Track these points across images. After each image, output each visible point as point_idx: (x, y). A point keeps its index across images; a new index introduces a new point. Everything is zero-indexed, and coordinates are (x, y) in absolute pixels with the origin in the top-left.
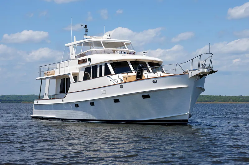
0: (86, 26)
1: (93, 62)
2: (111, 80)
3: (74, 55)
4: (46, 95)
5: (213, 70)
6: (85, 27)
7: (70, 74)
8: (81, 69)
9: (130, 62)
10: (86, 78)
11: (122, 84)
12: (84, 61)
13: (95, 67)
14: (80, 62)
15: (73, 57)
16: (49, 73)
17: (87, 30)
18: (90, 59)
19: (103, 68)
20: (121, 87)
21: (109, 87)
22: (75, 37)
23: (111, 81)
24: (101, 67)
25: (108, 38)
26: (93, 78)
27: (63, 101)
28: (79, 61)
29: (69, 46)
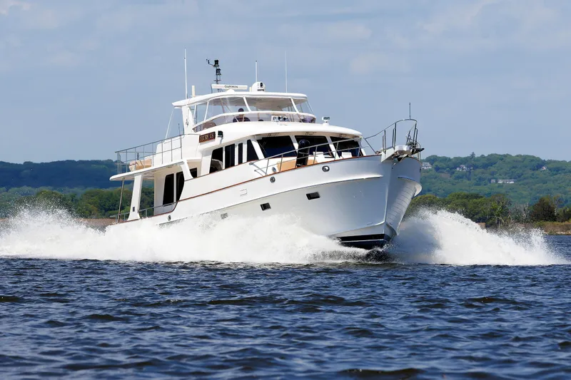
0: (217, 62)
1: (227, 140)
2: (256, 169)
3: (192, 125)
4: (134, 210)
5: (418, 147)
6: (215, 66)
7: (182, 163)
8: (204, 153)
9: (295, 136)
10: (214, 168)
11: (274, 176)
12: (211, 136)
13: (230, 149)
14: (203, 139)
15: (188, 130)
16: (140, 165)
17: (218, 71)
18: (221, 133)
19: (245, 148)
20: (273, 180)
21: (253, 182)
22: (193, 87)
23: (255, 171)
24: (241, 146)
25: (258, 90)
26: (227, 167)
27: (170, 218)
28: (200, 136)
29: (181, 106)
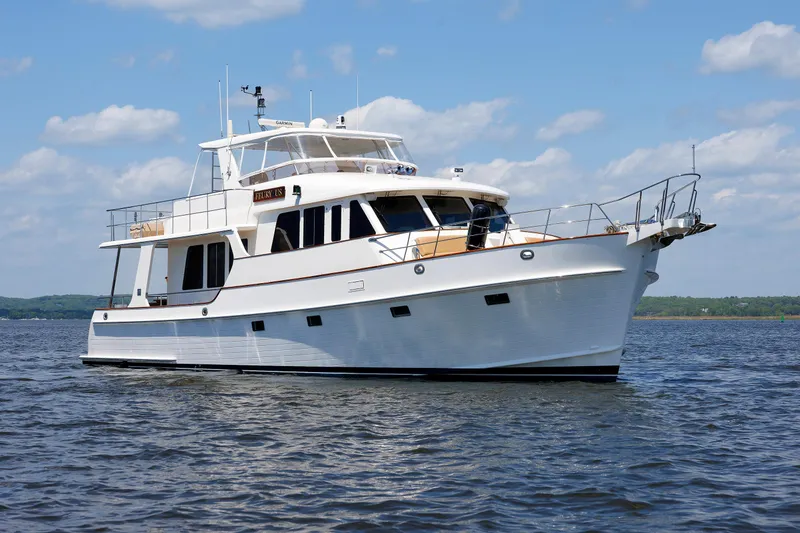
0: (258, 89)
1: (309, 198)
2: (383, 249)
3: (236, 175)
4: (139, 294)
6: (256, 95)
7: (230, 232)
8: (263, 218)
9: (424, 197)
11: (421, 263)
12: (278, 194)
13: (315, 214)
14: (259, 197)
15: (231, 182)
16: (148, 230)
17: (261, 102)
18: (297, 189)
19: (346, 214)
20: (420, 270)
21: (376, 271)
23: (381, 252)
24: (337, 210)
25: (339, 127)
26: (308, 244)
27: (205, 311)
28: (255, 193)
29: (215, 149)
